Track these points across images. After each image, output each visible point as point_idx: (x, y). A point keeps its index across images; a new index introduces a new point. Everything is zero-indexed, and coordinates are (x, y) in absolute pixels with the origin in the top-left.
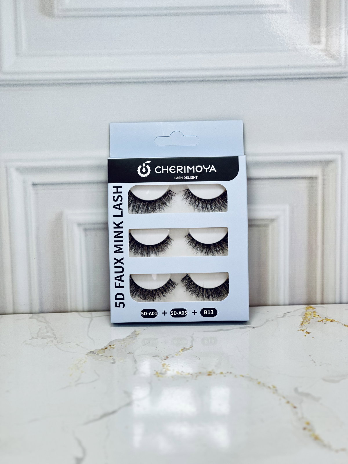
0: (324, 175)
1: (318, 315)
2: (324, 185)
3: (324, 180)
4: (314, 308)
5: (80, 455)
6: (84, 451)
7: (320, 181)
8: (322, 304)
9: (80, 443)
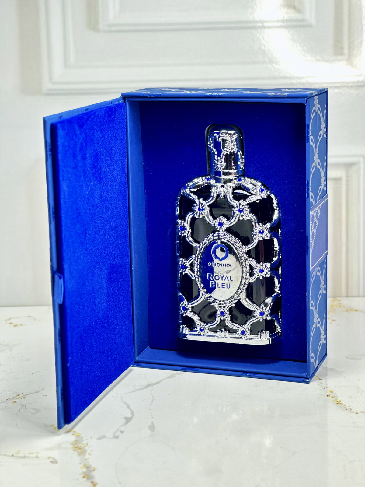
0: (347, 176)
1: (344, 306)
2: (347, 185)
3: (347, 181)
4: (339, 300)
5: (129, 415)
6: (132, 413)
7: (344, 182)
8: (347, 296)
9: (128, 407)
